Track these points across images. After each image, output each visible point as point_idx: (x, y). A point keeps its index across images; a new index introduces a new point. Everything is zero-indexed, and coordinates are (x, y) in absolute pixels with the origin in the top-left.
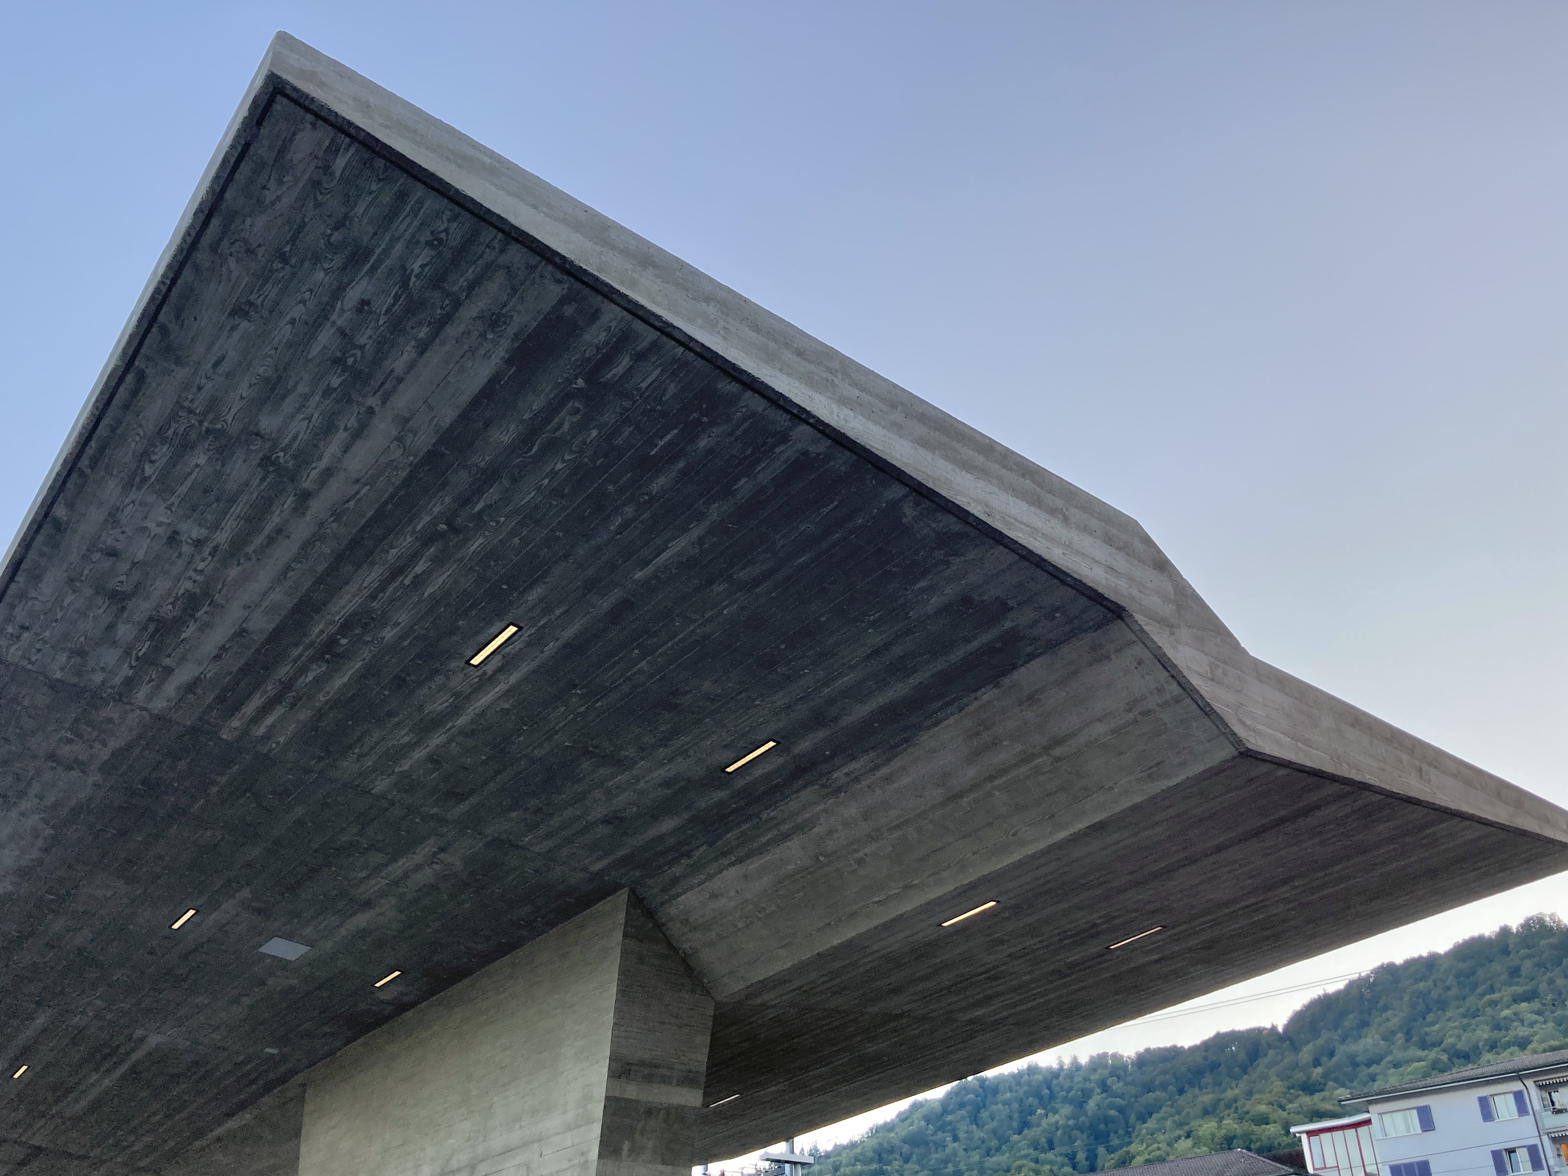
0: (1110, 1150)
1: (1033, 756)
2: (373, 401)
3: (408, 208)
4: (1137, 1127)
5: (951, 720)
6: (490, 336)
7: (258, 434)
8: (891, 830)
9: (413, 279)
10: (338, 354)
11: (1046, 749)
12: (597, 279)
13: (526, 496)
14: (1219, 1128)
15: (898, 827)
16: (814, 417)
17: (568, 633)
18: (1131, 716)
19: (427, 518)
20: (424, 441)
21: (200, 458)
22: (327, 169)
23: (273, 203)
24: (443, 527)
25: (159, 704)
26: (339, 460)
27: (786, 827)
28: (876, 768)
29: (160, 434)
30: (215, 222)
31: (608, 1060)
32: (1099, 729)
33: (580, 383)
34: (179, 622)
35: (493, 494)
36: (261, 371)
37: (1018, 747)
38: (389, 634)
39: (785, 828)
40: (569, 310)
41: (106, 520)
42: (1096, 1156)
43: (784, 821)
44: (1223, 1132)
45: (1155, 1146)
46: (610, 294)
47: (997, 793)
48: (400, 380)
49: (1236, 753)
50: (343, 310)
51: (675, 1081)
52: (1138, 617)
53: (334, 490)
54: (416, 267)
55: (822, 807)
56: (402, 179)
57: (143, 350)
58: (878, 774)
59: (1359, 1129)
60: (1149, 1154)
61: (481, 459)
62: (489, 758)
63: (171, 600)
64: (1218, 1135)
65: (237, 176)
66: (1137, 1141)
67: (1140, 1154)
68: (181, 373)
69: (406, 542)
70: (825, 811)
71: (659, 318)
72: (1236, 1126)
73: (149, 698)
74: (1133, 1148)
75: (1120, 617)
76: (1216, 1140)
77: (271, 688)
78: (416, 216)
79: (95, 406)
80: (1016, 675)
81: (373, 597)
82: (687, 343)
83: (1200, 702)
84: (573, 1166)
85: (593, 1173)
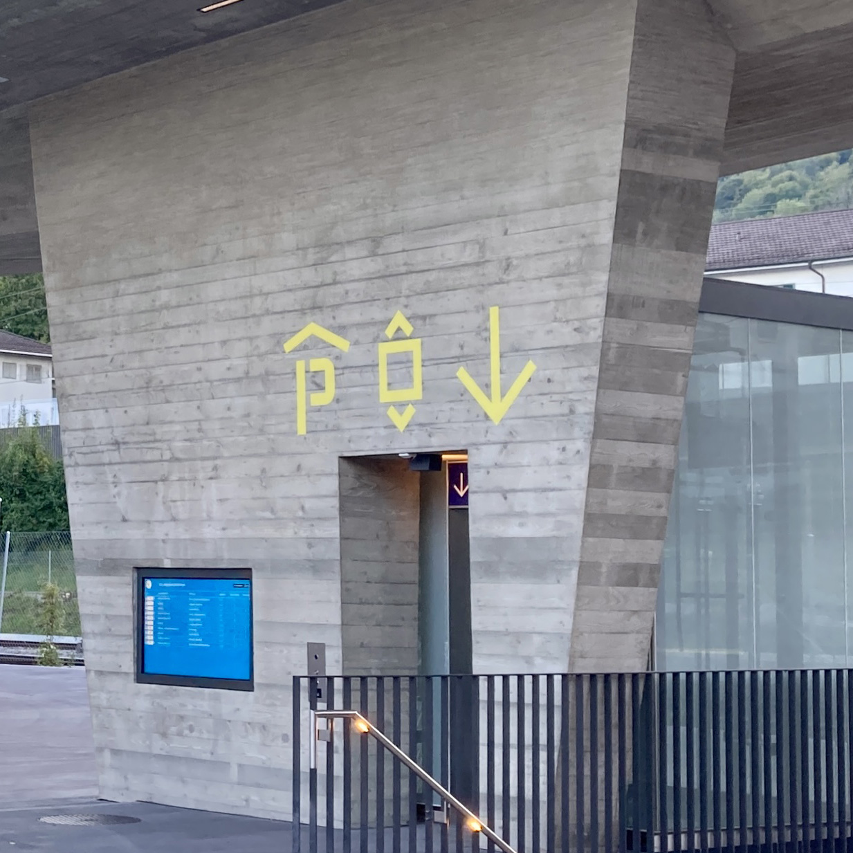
84: (568, 249)
85: (605, 259)
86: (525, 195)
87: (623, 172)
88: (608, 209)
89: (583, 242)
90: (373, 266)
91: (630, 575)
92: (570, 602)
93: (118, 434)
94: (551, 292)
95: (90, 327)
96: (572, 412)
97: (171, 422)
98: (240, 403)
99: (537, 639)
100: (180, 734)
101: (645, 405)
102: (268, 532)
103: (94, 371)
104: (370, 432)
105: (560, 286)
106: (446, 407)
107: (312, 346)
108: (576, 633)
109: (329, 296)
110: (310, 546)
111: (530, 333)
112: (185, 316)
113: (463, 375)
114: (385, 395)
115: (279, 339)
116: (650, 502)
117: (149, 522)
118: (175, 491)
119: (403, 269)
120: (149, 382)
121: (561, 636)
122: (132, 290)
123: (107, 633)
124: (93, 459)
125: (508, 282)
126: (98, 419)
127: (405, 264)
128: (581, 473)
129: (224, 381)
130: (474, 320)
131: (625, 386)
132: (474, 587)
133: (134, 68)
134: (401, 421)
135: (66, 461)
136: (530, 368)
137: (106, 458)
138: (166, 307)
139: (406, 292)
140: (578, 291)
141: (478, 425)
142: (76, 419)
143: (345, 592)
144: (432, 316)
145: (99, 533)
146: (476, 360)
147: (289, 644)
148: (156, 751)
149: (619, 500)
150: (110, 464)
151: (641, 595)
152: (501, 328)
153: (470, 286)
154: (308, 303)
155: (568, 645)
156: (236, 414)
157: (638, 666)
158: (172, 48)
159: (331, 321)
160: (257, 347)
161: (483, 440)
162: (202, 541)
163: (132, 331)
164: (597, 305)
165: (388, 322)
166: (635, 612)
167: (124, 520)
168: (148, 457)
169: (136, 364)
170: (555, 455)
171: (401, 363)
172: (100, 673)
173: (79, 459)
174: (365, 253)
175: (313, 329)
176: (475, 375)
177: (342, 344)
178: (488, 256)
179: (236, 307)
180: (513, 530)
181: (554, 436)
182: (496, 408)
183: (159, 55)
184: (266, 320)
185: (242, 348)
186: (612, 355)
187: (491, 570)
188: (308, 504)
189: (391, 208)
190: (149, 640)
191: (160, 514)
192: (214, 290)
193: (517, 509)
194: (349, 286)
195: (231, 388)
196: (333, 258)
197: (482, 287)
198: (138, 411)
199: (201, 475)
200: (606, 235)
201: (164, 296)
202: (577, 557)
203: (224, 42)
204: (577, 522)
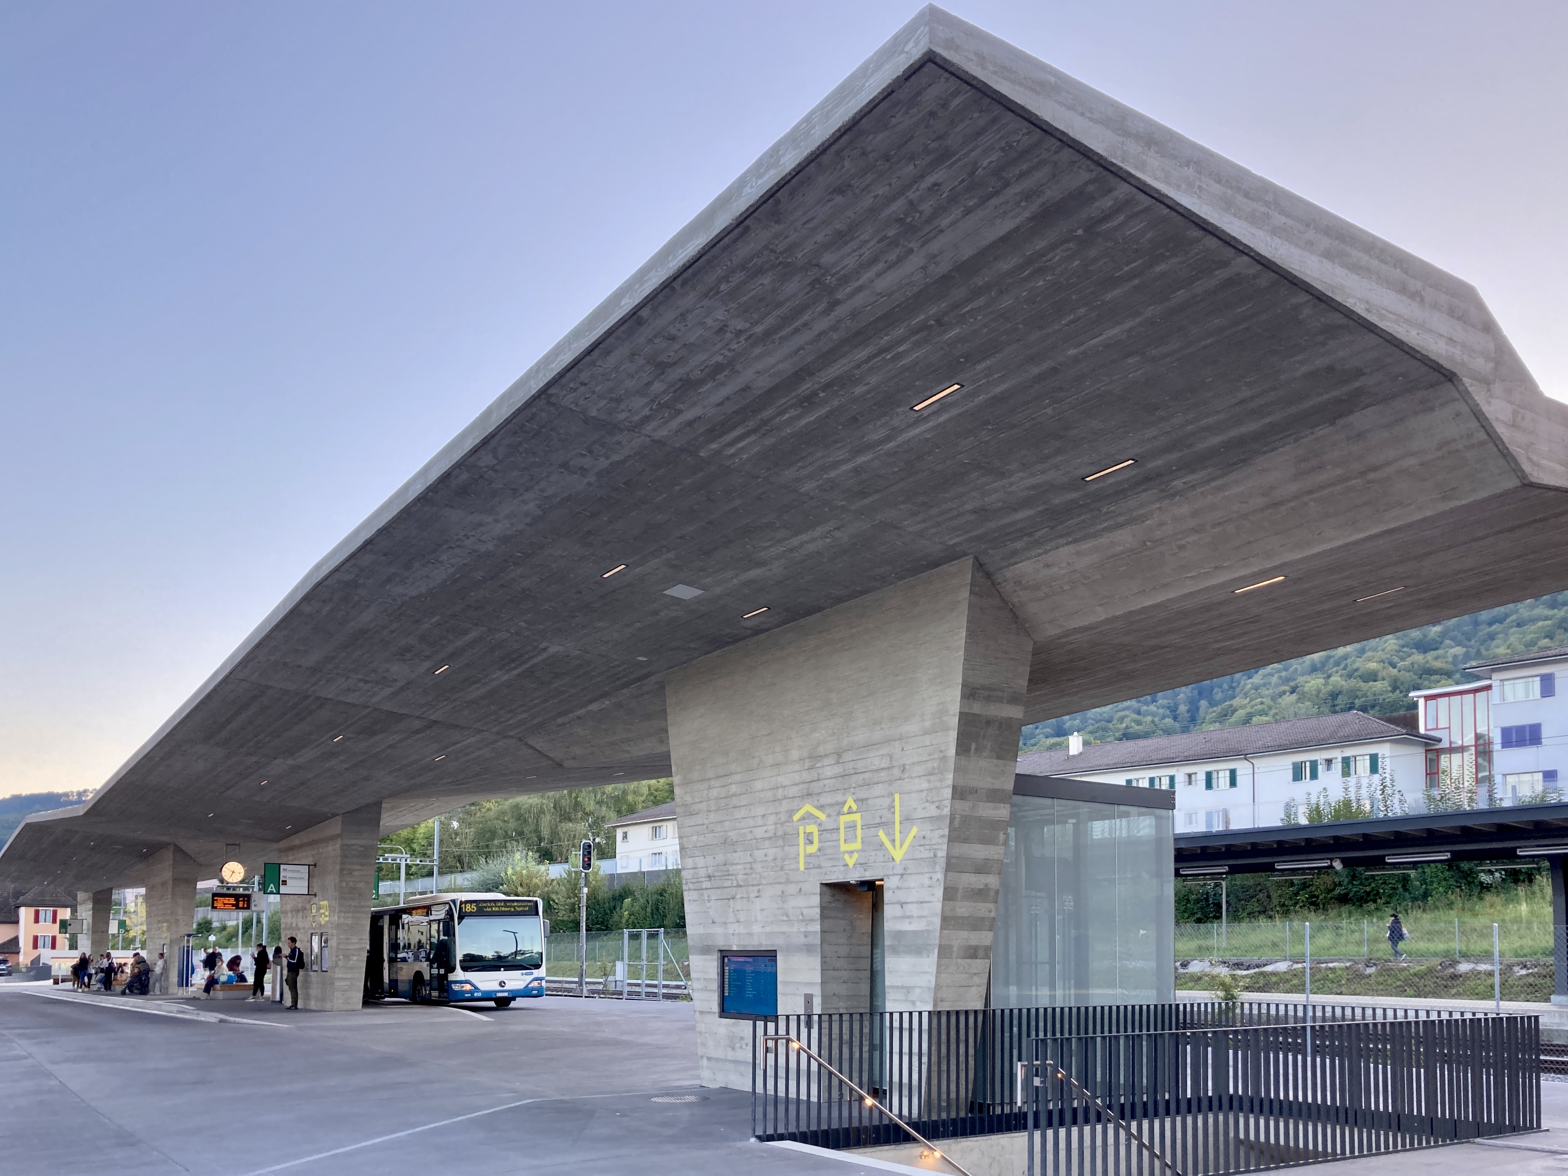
0: (1212, 704)
1: (1349, 479)
2: (913, 245)
3: (995, 128)
4: (1242, 682)
5: (1287, 448)
6: (1023, 204)
7: (817, 265)
8: (1214, 526)
9: (980, 170)
10: (902, 216)
11: (1362, 474)
12: (1121, 168)
13: (1007, 302)
14: (1326, 684)
15: (1220, 524)
16: (1255, 251)
17: (998, 390)
18: (1440, 453)
19: (922, 317)
20: (943, 267)
21: (766, 280)
22: (944, 106)
23: (894, 126)
24: (932, 322)
25: (663, 433)
26: (872, 281)
27: (1123, 518)
28: (1213, 479)
29: (743, 267)
30: (845, 138)
31: (960, 686)
32: (1411, 462)
33: (1080, 232)
34: (701, 382)
35: (981, 301)
36: (838, 227)
37: (1339, 471)
38: (859, 390)
39: (1121, 519)
40: (1091, 188)
41: (677, 318)
42: (1198, 709)
43: (1120, 514)
44: (1330, 688)
45: (1259, 700)
46: (1125, 177)
47: (1312, 503)
48: (942, 231)
49: (1518, 484)
50: (918, 190)
51: (1005, 701)
52: (1466, 381)
53: (859, 300)
54: (985, 163)
55: (1158, 505)
56: (998, 110)
57: (755, 214)
58: (1213, 484)
59: (1477, 694)
60: (1252, 707)
61: (979, 281)
62: (900, 470)
63: (702, 368)
64: (1324, 691)
65: (876, 110)
66: (1241, 695)
67: (1243, 707)
68: (778, 228)
69: (900, 331)
70: (1160, 509)
71: (1158, 191)
72: (1343, 683)
73: (654, 430)
74: (1236, 702)
75: (1450, 380)
76: (1321, 695)
77: (751, 424)
78: (999, 132)
79: (703, 248)
80: (1351, 418)
81: (858, 366)
82: (1174, 207)
83: (1500, 447)
84: (933, 759)
85: (951, 765)
86: (911, 728)
87: (961, 713)
88: (953, 735)
89: (941, 755)
90: (838, 770)
91: (972, 953)
92: (934, 968)
93: (710, 871)
94: (925, 785)
95: (697, 807)
96: (935, 856)
97: (737, 864)
98: (772, 852)
99: (918, 991)
100: (741, 1048)
101: (979, 852)
102: (785, 928)
103: (698, 834)
104: (835, 869)
105: (929, 781)
106: (873, 853)
107: (808, 818)
108: (938, 987)
109: (816, 787)
110: (806, 936)
111: (915, 809)
112: (744, 800)
113: (882, 834)
114: (844, 847)
115: (791, 813)
116: (984, 909)
117: (725, 923)
118: (738, 905)
119: (852, 772)
120: (726, 840)
121: (929, 989)
122: (717, 785)
123: (705, 989)
124: (697, 886)
125: (904, 779)
126: (700, 862)
127: (854, 768)
128: (939, 893)
129: (764, 839)
130: (887, 801)
131: (966, 840)
132: (887, 960)
133: (718, 652)
134: (851, 862)
135: (684, 887)
136: (914, 831)
137: (704, 885)
138: (734, 795)
139: (854, 785)
140: (938, 784)
141: (889, 864)
142: (689, 862)
143: (824, 963)
144: (867, 799)
145: (701, 930)
146: (887, 825)
147: (795, 994)
148: (730, 1058)
149: (964, 909)
150: (706, 889)
151: (980, 965)
152: (900, 806)
153: (885, 781)
154: (805, 792)
155: (933, 995)
156: (770, 858)
157: (979, 1006)
158: (736, 640)
159: (816, 803)
160: (780, 819)
161: (891, 873)
162: (750, 934)
163: (718, 810)
164: (948, 793)
165: (844, 803)
166: (975, 974)
167: (713, 922)
168: (726, 885)
169: (719, 829)
170: (927, 882)
171: (851, 827)
172: (701, 1012)
173: (691, 886)
174: (833, 762)
175: (808, 808)
176: (887, 834)
177: (822, 816)
178: (894, 764)
179: (769, 794)
180: (906, 926)
181: (926, 870)
182: (898, 854)
183: (729, 643)
184: (784, 802)
185: (772, 819)
186: (957, 823)
187: (895, 951)
188: (805, 911)
189: (845, 735)
190: (726, 994)
191: (731, 918)
192: (759, 785)
193: (908, 914)
194: (826, 782)
195: (767, 843)
196: (818, 765)
197: (890, 782)
198: (720, 858)
199: (752, 895)
200: (952, 751)
201: (734, 789)
202: (937, 942)
203: (762, 636)
204: (937, 921)
